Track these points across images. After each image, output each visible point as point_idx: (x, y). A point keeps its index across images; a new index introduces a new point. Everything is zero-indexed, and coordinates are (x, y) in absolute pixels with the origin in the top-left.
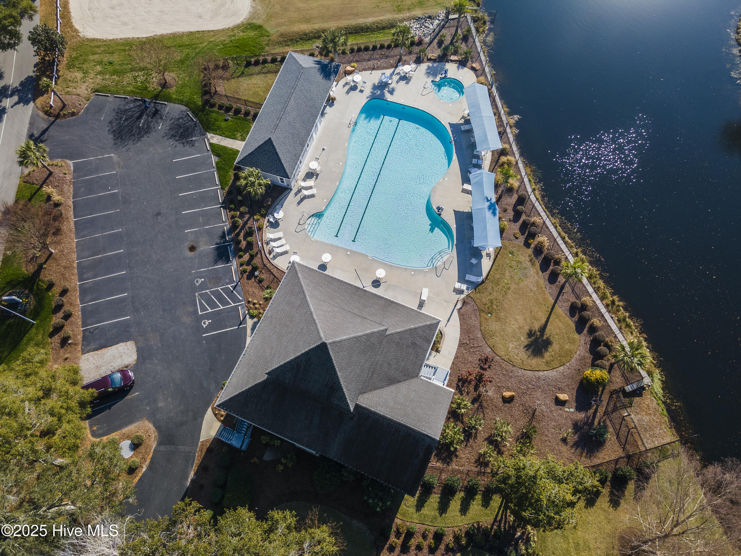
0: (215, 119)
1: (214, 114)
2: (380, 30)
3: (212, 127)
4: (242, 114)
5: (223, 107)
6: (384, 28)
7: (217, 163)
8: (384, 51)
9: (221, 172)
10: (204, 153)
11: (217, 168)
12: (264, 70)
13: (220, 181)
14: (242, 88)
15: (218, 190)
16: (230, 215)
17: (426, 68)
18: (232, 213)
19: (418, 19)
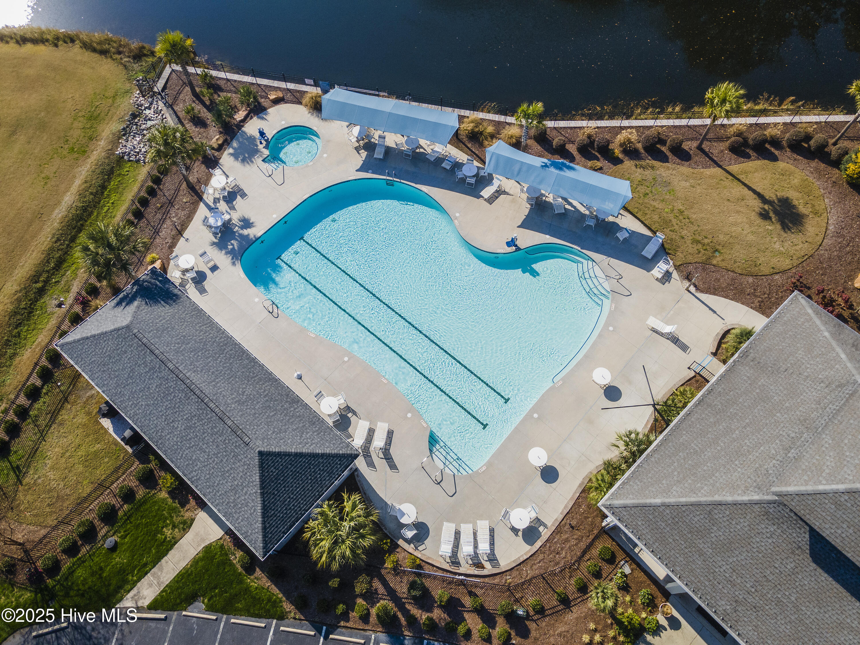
0: (93, 574)
1: (80, 572)
2: (103, 193)
3: (112, 588)
4: (122, 506)
5: (75, 543)
6: (103, 187)
7: (211, 609)
8: (155, 203)
9: (239, 605)
10: (166, 632)
11: (223, 613)
12: (42, 422)
13: (258, 616)
14: (54, 484)
15: (282, 628)
16: (355, 622)
17: (232, 158)
18: (354, 615)
19: (125, 132)
